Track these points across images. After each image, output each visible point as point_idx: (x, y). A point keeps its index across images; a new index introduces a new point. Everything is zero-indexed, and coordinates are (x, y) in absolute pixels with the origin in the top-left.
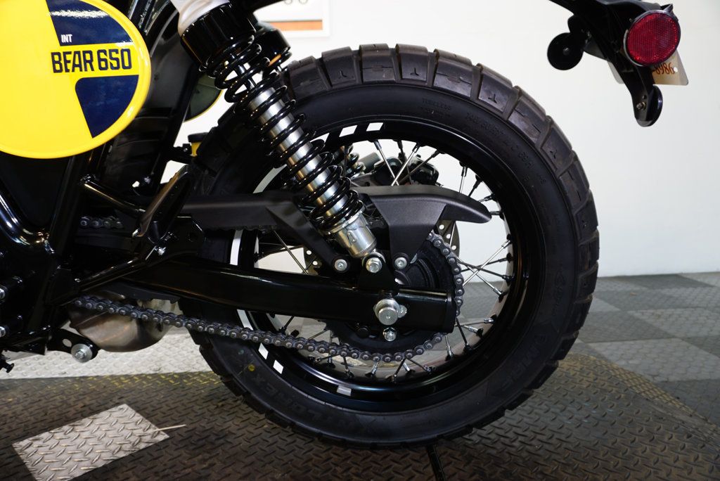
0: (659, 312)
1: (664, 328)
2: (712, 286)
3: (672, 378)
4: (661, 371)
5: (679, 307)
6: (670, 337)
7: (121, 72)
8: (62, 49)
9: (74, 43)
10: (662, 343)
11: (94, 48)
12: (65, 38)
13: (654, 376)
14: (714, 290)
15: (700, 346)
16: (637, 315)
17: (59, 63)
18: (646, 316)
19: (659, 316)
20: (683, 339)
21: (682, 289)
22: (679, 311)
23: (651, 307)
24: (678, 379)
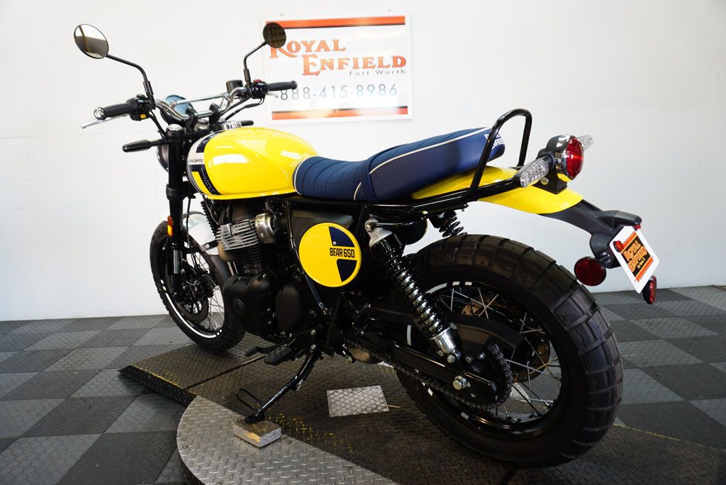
0: (651, 321)
1: (654, 333)
2: (692, 300)
3: (655, 365)
4: (649, 360)
5: (666, 317)
6: (656, 338)
7: (351, 259)
8: (333, 247)
9: (337, 245)
10: (651, 343)
11: (343, 248)
12: (334, 243)
13: (644, 364)
14: (693, 302)
15: (675, 345)
16: (637, 323)
17: (332, 252)
18: (641, 323)
19: (651, 324)
20: (665, 340)
21: (670, 303)
22: (665, 320)
23: (647, 317)
24: (658, 365)
